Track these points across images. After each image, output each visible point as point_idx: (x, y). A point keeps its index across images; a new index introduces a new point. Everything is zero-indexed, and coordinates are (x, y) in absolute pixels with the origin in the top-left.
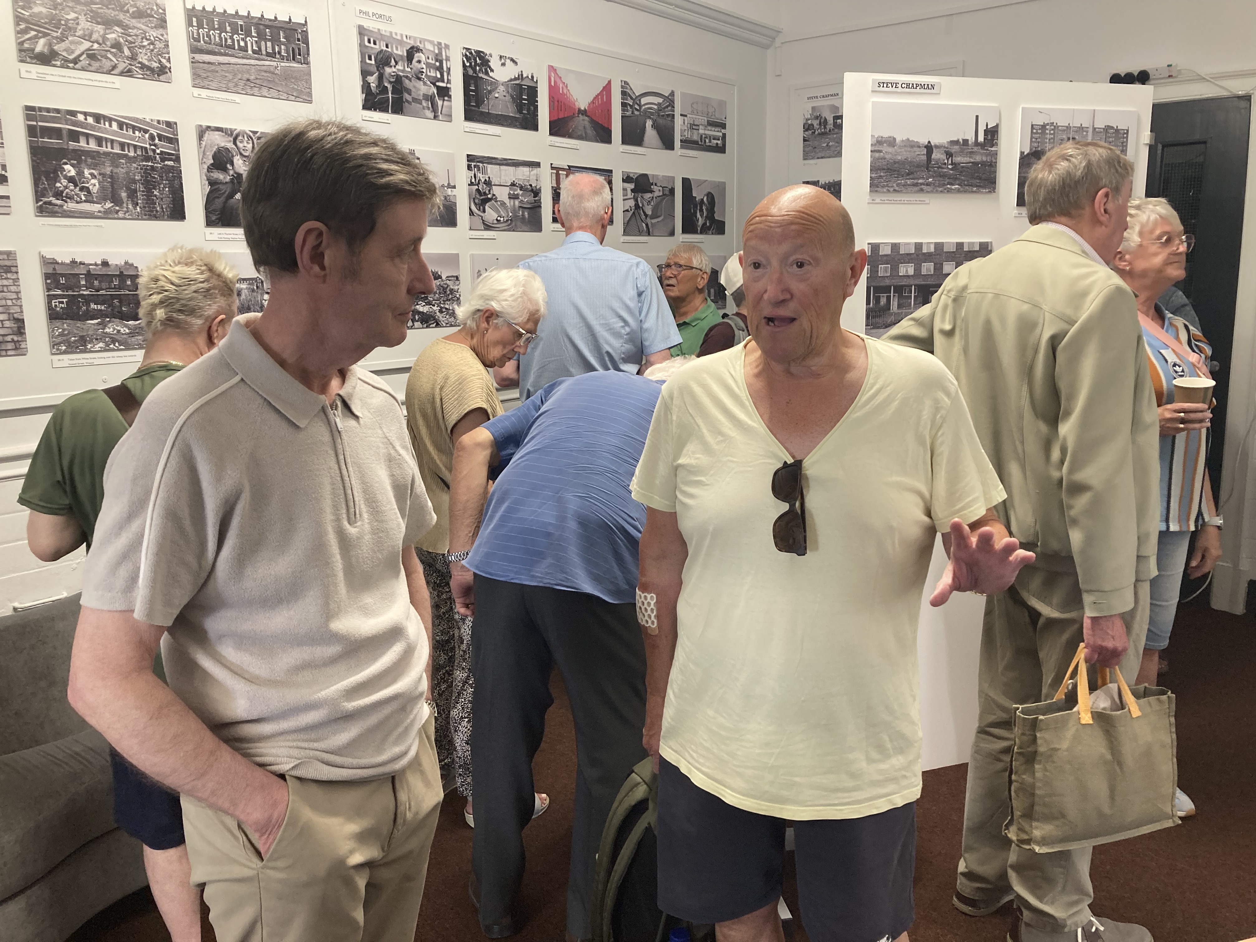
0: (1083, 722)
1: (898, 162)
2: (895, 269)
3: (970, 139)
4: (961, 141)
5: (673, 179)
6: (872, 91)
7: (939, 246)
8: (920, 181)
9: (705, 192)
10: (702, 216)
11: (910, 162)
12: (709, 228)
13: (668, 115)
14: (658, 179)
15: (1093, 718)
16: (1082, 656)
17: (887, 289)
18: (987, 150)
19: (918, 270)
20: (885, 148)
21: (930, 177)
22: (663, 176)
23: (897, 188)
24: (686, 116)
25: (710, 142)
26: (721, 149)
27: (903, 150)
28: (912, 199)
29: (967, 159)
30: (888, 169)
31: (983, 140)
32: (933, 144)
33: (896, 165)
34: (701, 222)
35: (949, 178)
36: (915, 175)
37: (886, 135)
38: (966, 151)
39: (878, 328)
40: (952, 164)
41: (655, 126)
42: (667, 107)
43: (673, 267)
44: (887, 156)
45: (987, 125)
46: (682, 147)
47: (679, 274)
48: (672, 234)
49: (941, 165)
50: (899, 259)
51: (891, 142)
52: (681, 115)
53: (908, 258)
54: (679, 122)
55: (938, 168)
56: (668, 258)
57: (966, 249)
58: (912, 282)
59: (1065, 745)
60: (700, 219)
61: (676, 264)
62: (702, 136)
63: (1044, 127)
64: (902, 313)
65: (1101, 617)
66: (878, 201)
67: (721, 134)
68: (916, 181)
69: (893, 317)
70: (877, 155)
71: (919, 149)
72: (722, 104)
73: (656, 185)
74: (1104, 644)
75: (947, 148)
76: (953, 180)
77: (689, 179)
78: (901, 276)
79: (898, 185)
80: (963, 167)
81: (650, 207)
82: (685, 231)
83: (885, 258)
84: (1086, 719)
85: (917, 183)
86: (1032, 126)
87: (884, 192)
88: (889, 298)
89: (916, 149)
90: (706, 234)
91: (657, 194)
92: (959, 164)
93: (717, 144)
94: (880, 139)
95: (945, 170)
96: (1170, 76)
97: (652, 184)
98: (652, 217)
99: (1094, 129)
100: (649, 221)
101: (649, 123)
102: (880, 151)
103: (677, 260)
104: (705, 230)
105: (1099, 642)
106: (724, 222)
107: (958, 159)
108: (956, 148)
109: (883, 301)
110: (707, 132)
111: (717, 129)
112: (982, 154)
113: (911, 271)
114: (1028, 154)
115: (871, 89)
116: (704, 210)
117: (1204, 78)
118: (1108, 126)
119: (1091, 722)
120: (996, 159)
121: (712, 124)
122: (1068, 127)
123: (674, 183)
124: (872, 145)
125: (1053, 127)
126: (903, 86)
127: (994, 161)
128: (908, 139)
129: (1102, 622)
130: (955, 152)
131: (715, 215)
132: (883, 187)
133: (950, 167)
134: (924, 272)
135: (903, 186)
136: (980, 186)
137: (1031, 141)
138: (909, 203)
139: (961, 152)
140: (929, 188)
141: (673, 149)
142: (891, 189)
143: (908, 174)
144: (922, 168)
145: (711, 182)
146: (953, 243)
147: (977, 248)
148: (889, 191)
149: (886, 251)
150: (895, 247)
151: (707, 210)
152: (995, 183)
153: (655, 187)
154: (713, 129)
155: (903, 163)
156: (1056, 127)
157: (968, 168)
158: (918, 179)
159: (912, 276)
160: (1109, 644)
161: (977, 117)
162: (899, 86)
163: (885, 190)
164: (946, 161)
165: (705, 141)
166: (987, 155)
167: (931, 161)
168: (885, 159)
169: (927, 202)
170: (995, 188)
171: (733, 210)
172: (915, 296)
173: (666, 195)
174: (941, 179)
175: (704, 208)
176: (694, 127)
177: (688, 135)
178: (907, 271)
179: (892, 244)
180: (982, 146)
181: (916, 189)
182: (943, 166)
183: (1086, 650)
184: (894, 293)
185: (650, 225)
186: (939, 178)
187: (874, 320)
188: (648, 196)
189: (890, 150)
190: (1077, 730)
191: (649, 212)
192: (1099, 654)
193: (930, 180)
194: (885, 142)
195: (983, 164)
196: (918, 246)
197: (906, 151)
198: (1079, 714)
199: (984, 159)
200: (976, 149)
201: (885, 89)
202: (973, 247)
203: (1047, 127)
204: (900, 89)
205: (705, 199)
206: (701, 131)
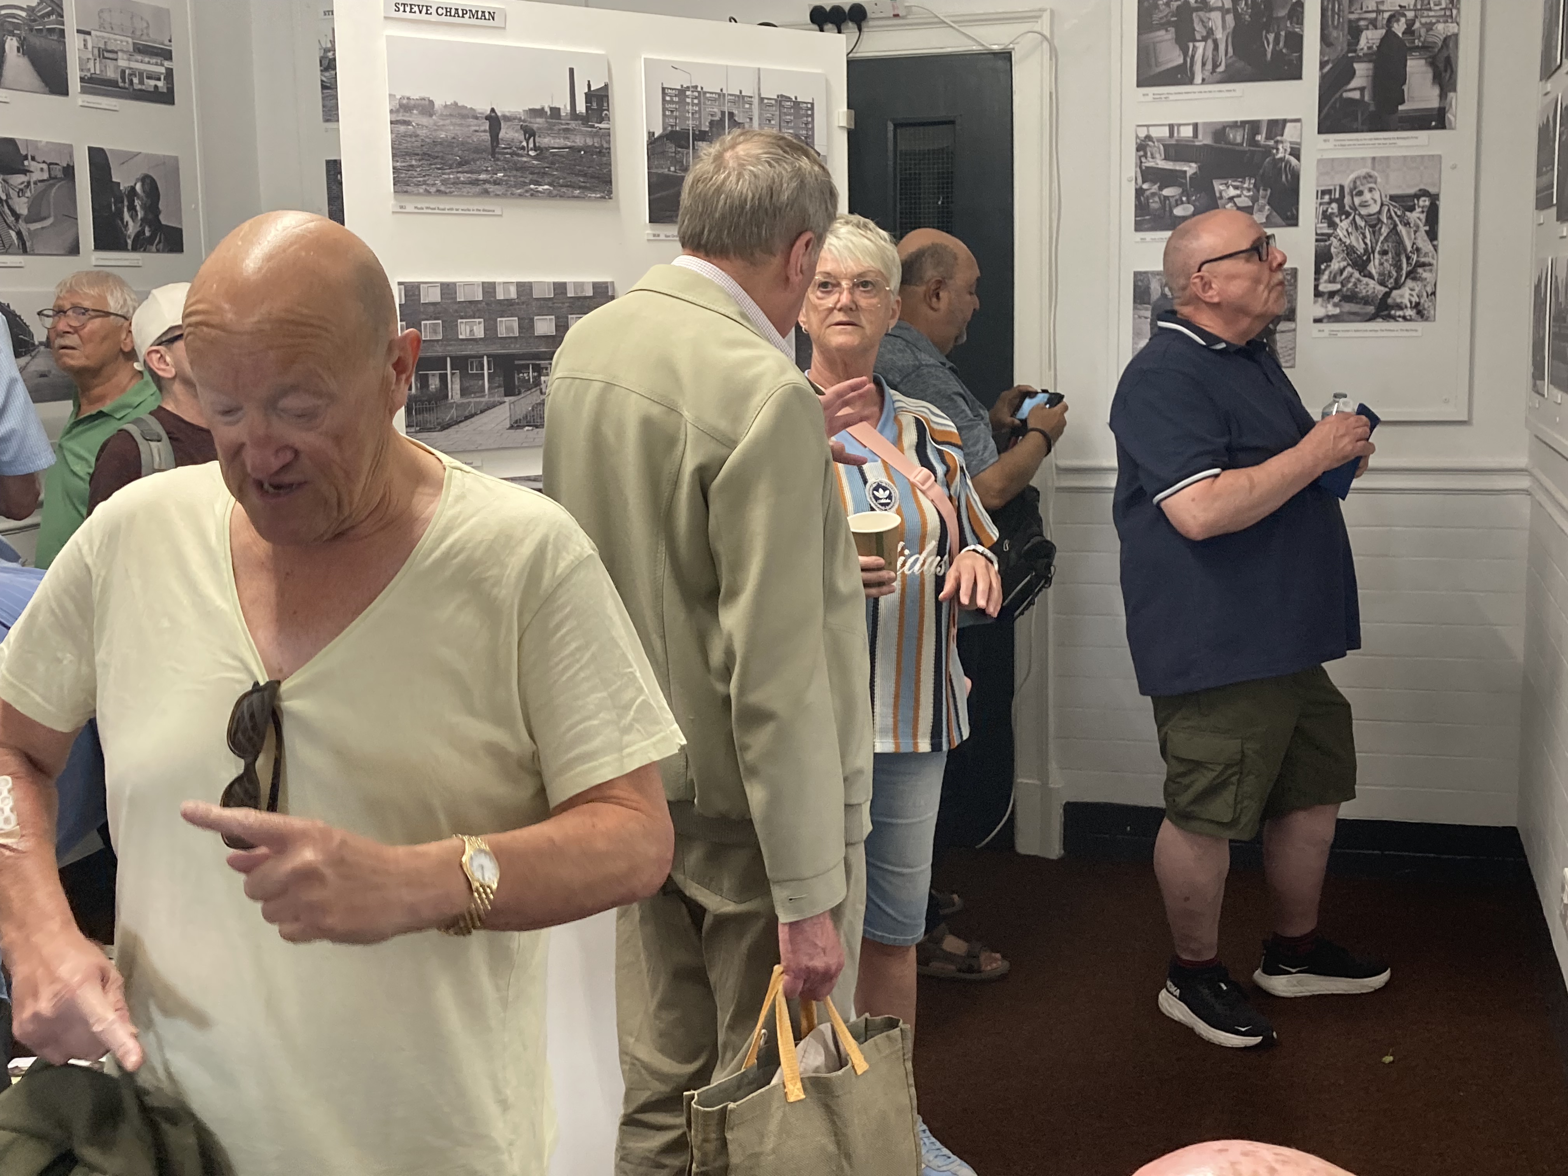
0: (792, 1099)
1: (441, 144)
2: (450, 327)
3: (562, 107)
4: (547, 109)
5: (69, 150)
6: (386, 18)
7: (524, 288)
8: (483, 176)
9: (139, 175)
10: (134, 217)
11: (463, 144)
12: (151, 240)
13: (51, 31)
14: (37, 148)
15: (805, 1089)
16: (780, 988)
17: (438, 363)
18: (593, 126)
19: (491, 328)
20: (416, 118)
21: (500, 171)
22: (47, 143)
23: (442, 188)
24: (89, 33)
25: (141, 82)
26: (166, 97)
27: (448, 122)
28: (471, 207)
29: (561, 142)
30: (424, 154)
31: (584, 111)
32: (499, 114)
33: (438, 148)
34: (132, 229)
35: (532, 173)
36: (473, 166)
37: (415, 95)
38: (556, 128)
39: (429, 430)
40: (535, 148)
41: (24, 49)
42: (48, 14)
43: (70, 313)
44: (419, 132)
45: (589, 86)
46: (84, 91)
47: (83, 326)
48: (74, 250)
49: (517, 151)
50: (456, 311)
51: (427, 107)
52: (79, 31)
53: (471, 309)
54: (74, 44)
55: (512, 154)
56: (59, 298)
57: (570, 294)
58: (482, 349)
59: (770, 1144)
60: (131, 223)
61: (75, 307)
62: (123, 72)
63: (682, 92)
64: (469, 403)
65: (804, 920)
66: (410, 208)
67: (163, 70)
68: (474, 176)
69: (453, 410)
70: (402, 128)
71: (475, 121)
72: (162, 15)
73: (33, 159)
74: (811, 964)
75: (524, 121)
76: (539, 176)
77: (101, 150)
78: (462, 340)
79: (444, 181)
80: (554, 154)
81: (24, 199)
82: (101, 244)
83: (431, 308)
84: (796, 1092)
85: (478, 180)
86: (663, 89)
87: (419, 194)
88: (443, 378)
89: (471, 121)
90: (145, 251)
91: (36, 176)
92: (547, 149)
93: (156, 87)
94: (405, 101)
95: (525, 159)
96: (896, 16)
97: (26, 157)
98: (29, 220)
99: (762, 99)
100: (22, 226)
101: (11, 44)
102: (407, 123)
103: (77, 300)
104: (140, 244)
105: (805, 961)
106: (180, 231)
107: (545, 141)
108: (538, 123)
109: (434, 383)
110: (134, 65)
111: (154, 61)
112: (584, 134)
113: (479, 331)
114: (660, 137)
115: (382, 15)
116: (138, 208)
117: (944, 22)
118: (782, 96)
119: (803, 1096)
120: (609, 142)
121: (142, 50)
122: (721, 95)
123: (71, 156)
124: (391, 111)
125: (696, 94)
126: (440, 11)
127: (605, 145)
128: (456, 104)
129: (807, 927)
130: (539, 129)
131: (161, 217)
132: (418, 185)
133: (532, 153)
134: (502, 332)
135: (453, 183)
136: (585, 188)
137: (664, 115)
138: (467, 213)
139: (550, 130)
140: (499, 190)
141: (66, 93)
142: (433, 190)
143: (460, 164)
144: (484, 155)
145: (147, 155)
146: (549, 283)
147: (590, 293)
148: (428, 192)
149: (434, 296)
150: (448, 289)
151: (144, 207)
152: (611, 182)
153: (33, 163)
154: (147, 60)
155: (449, 144)
156: (701, 94)
157: (562, 156)
158: (479, 173)
159: (481, 339)
160: (818, 963)
161: (571, 71)
162: (433, 10)
163: (421, 191)
164: (524, 144)
165: (131, 82)
166: (593, 135)
167: (498, 143)
168: (417, 136)
169: (498, 212)
170: (610, 192)
171: (196, 209)
172: (489, 374)
173: (55, 178)
174: (519, 174)
175: (137, 203)
176: (106, 55)
177: (94, 68)
178: (472, 331)
179: (443, 285)
180: (585, 119)
181: (477, 189)
182: (521, 152)
183: (786, 977)
184: (452, 369)
185: (25, 233)
186: (515, 173)
187: (420, 417)
188: (18, 179)
189: (425, 121)
190: (785, 1115)
191: (23, 211)
192: (805, 981)
193: (500, 175)
194: (415, 107)
195: (588, 150)
196: (489, 288)
197: (452, 124)
198: (785, 1087)
199: (589, 142)
200: (573, 125)
201: (408, 15)
202: (583, 291)
203: (688, 93)
204: (434, 17)
205: (138, 187)
206: (122, 63)
